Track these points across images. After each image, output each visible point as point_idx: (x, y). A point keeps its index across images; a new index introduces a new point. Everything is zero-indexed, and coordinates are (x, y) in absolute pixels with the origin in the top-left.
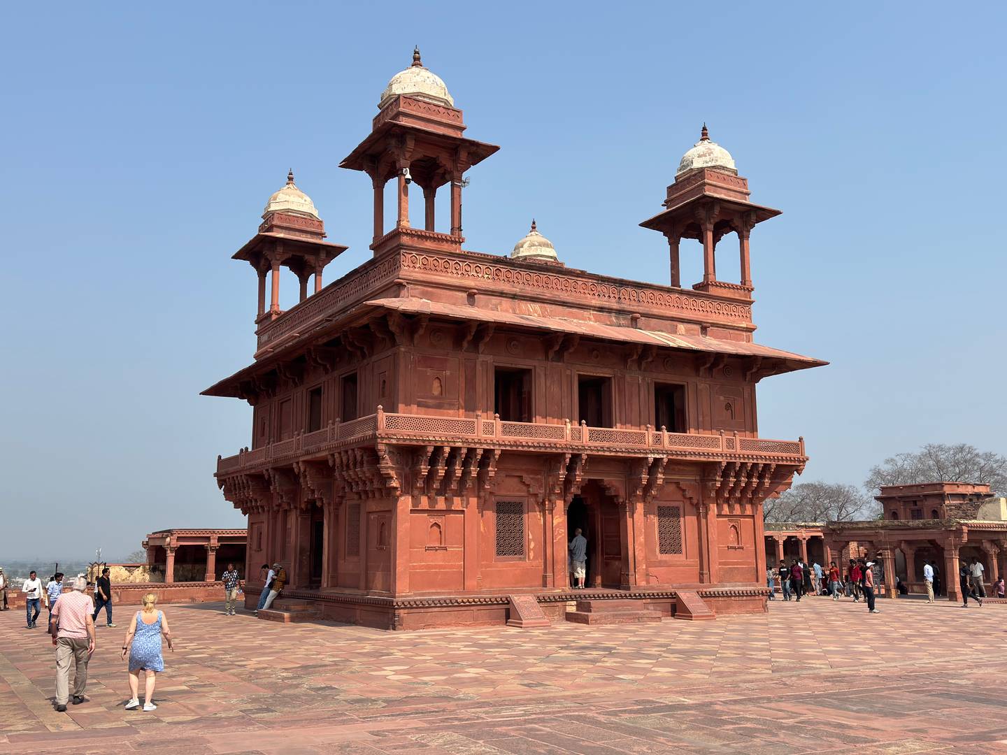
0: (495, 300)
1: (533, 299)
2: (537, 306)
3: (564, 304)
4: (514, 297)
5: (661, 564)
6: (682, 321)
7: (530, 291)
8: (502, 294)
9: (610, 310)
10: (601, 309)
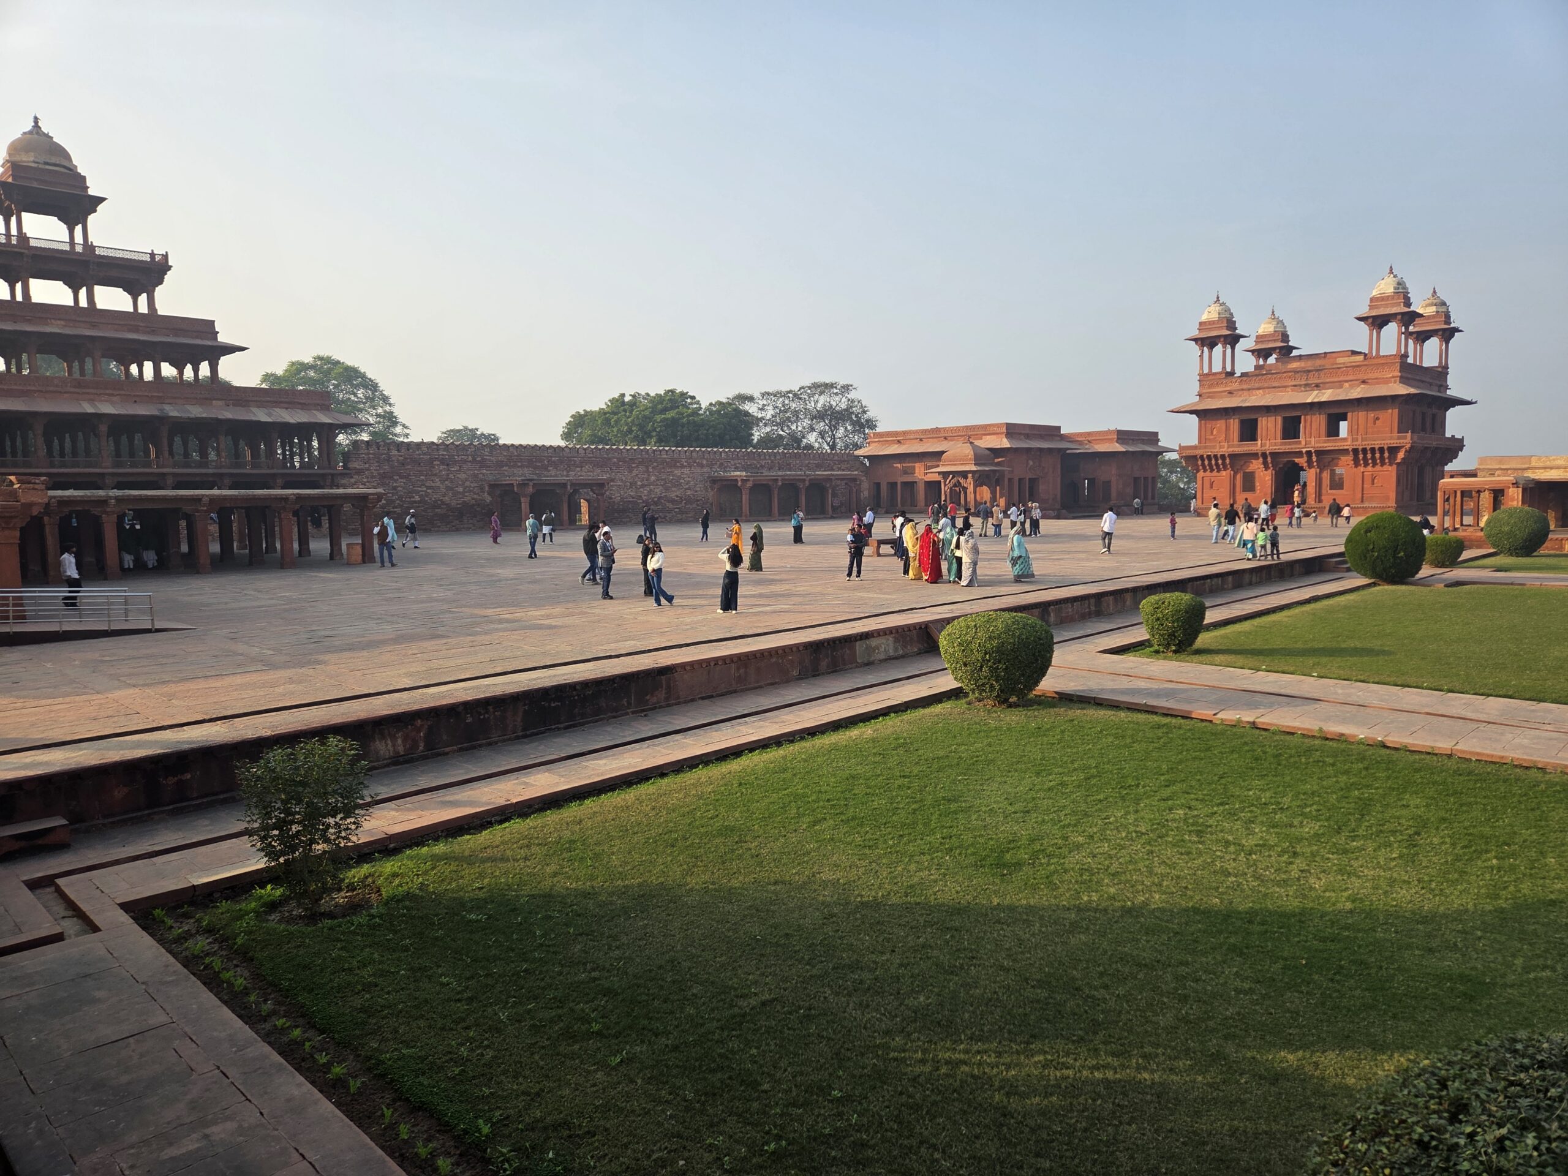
0: (1240, 393)
1: (1259, 389)
2: (1261, 391)
3: (1274, 387)
4: (1249, 390)
5: (1329, 494)
6: (1347, 381)
7: (1257, 385)
8: (1243, 390)
9: (1300, 385)
10: (1295, 386)
